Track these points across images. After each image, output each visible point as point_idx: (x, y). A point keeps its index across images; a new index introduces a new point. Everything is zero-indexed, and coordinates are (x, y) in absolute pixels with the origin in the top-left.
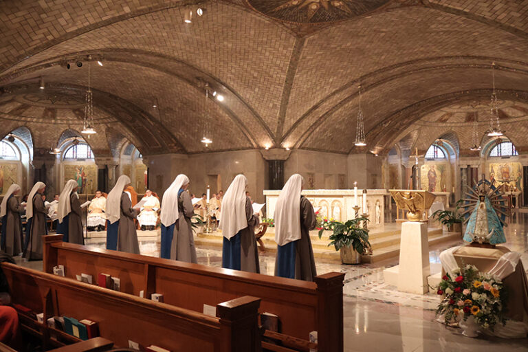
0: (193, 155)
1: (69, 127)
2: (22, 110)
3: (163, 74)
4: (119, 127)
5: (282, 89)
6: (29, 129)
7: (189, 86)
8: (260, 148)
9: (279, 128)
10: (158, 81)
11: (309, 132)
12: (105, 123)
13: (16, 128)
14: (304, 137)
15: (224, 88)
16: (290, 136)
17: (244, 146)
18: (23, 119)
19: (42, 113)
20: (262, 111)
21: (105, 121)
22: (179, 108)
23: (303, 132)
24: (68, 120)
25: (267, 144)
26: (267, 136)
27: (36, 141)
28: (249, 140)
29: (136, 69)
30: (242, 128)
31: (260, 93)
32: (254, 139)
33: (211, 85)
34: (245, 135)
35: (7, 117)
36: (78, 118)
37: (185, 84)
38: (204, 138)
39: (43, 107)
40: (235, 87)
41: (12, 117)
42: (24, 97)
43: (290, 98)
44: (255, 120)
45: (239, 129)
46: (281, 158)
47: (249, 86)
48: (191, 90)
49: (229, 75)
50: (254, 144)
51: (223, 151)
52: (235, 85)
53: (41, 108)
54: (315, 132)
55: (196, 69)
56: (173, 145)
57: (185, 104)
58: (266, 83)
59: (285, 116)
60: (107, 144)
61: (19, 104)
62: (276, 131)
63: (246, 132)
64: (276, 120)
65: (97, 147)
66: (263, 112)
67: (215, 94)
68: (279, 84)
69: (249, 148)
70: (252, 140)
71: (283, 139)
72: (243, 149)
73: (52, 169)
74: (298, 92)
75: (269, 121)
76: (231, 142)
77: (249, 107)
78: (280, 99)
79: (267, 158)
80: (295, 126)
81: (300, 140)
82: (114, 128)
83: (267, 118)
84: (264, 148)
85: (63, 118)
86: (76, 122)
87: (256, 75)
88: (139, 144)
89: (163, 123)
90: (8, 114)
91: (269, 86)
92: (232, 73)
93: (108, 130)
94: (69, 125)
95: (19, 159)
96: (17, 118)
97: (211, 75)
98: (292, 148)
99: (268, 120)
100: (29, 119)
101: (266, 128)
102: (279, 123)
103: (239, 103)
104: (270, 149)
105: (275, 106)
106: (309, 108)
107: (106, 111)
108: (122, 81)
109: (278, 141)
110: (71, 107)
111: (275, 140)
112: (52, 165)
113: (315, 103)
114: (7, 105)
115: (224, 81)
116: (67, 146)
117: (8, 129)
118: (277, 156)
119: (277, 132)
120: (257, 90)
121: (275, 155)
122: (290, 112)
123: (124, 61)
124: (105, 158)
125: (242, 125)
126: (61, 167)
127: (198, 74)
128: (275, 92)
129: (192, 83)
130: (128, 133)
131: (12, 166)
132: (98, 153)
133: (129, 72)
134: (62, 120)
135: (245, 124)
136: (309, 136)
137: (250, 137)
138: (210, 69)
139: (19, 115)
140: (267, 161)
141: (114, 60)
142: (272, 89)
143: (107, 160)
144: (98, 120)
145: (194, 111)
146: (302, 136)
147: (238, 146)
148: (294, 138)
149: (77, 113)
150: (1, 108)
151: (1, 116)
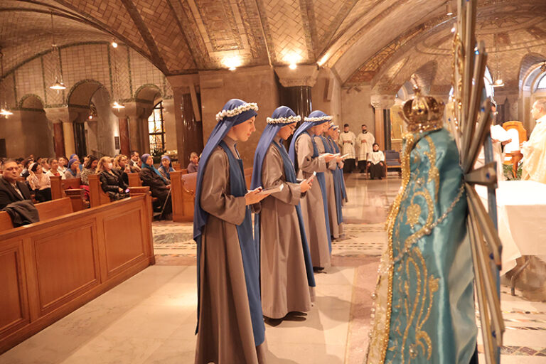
1: (529, 51)
19: (492, 41)
24: (525, 43)
36: (536, 37)
39: (490, 34)
53: (489, 36)
85: (519, 42)
86: (536, 43)
94: (528, 48)
110: (522, 26)
112: (516, 99)
116: (539, 75)
126: (532, 99)
134: (517, 44)
149: (533, 31)
150: (445, 45)
151: (449, 53)
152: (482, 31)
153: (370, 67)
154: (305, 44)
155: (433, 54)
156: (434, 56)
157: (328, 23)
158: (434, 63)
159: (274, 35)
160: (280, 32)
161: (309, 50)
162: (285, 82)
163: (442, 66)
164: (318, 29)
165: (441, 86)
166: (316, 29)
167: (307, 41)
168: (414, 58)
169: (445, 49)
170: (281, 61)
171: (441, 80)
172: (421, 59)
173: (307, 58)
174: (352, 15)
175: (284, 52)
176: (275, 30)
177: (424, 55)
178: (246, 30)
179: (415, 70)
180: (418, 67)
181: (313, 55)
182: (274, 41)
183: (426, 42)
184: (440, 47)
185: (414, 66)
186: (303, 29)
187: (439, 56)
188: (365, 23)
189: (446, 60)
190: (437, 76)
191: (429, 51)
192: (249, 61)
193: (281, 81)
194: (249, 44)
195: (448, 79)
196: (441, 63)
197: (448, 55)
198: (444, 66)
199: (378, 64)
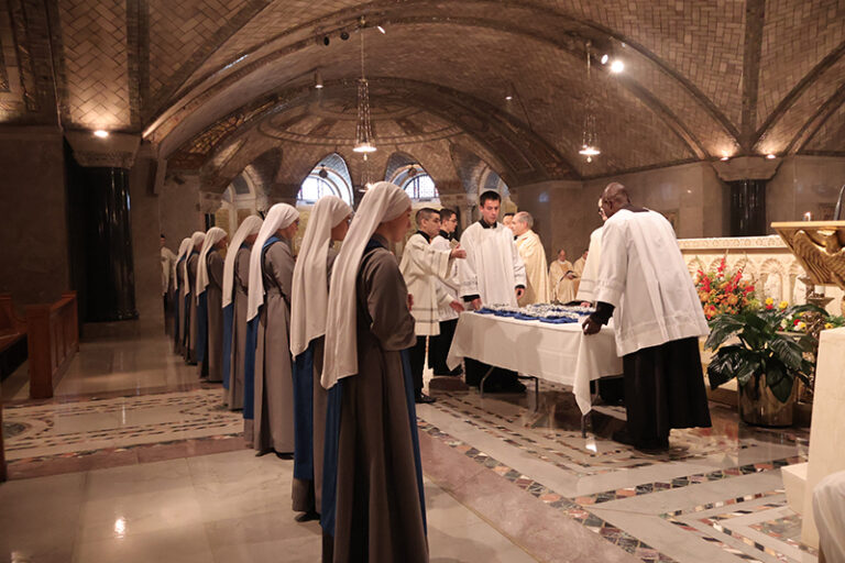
0: (592, 181)
1: (397, 149)
2: (326, 128)
3: (507, 35)
4: (467, 141)
5: (741, 29)
6: (342, 156)
7: (557, 52)
8: (712, 160)
9: (746, 114)
10: (503, 50)
11: (821, 117)
12: (446, 137)
13: (324, 156)
14: (810, 130)
15: (624, 45)
16: (775, 130)
17: (676, 156)
18: (331, 141)
20: (706, 81)
21: (446, 133)
22: (553, 97)
23: (806, 118)
24: (394, 138)
25: (726, 150)
26: (722, 134)
27: (354, 173)
28: (687, 145)
29: (457, 33)
30: (671, 121)
31: (695, 44)
32: (698, 142)
33: (595, 43)
34: (678, 134)
35: (307, 140)
36: (407, 133)
37: (549, 48)
38: (585, 146)
40: (643, 39)
41: (315, 141)
42: (321, 106)
43: (764, 46)
44: (693, 104)
45: (665, 125)
46: (756, 176)
47: (671, 32)
48: (564, 60)
49: (627, 17)
50: (698, 152)
51: (644, 169)
52: (643, 36)
54: (835, 116)
55: (559, 15)
56: (555, 165)
57: (561, 87)
58: (704, 21)
59: (756, 88)
60: (454, 172)
61: (319, 119)
62: (740, 121)
63: (681, 131)
64: (738, 98)
65: (442, 177)
66: (708, 85)
67: (605, 59)
68: (734, 20)
69: (689, 161)
70: (693, 144)
71: (757, 137)
72: (678, 163)
74: (780, 30)
75: (724, 101)
76: (654, 152)
77: (680, 79)
78: (742, 52)
79: (726, 178)
80: (784, 106)
81: (799, 135)
82: (461, 143)
83: (718, 96)
84: (718, 159)
85: (386, 135)
86: (405, 139)
87: (679, 7)
88: (501, 169)
89: (534, 129)
90: (308, 135)
91: (712, 28)
92: (630, 13)
93: (453, 148)
94: (397, 145)
96: (323, 141)
97: (590, 22)
98: (782, 155)
99: (721, 100)
100: (339, 142)
101: (718, 116)
102: (744, 103)
103: (656, 72)
104: (730, 158)
105: (731, 69)
106: (813, 64)
107: (443, 116)
108: (448, 60)
109: (748, 141)
110: (393, 115)
111: (739, 140)
113: (828, 52)
114: (303, 122)
115: (620, 30)
116: (404, 180)
117: (314, 158)
118: (747, 172)
119: (743, 123)
120: (688, 39)
121: (744, 170)
122: (767, 77)
123: (429, 20)
124: (453, 196)
125: (671, 115)
127: (569, 26)
128: (727, 38)
129: (563, 46)
130: (482, 151)
132: (441, 187)
133: (450, 41)
134: (384, 138)
135: (676, 114)
136: (821, 125)
137: (687, 138)
138: (586, 10)
139: (324, 135)
140: (727, 183)
141: (413, 20)
142: (719, 32)
143: (458, 197)
144: (434, 132)
145: (579, 99)
146: (805, 127)
147: (668, 158)
148: (785, 132)
149: (403, 124)
150: (296, 128)
151: (299, 140)
152: (345, 116)
153: (198, 147)
154: (127, 100)
155: (278, 139)
156: (280, 141)
157: (170, 73)
158: (277, 152)
159: (71, 77)
160: (84, 73)
161: (132, 111)
162: (84, 158)
163: (289, 158)
164: (152, 79)
165: (285, 186)
166: (148, 79)
167: (131, 96)
168: (253, 142)
169: (294, 134)
170: (79, 122)
171: (286, 176)
172: (262, 143)
173: (128, 122)
174: (207, 66)
175: (85, 108)
176: (75, 68)
177: (266, 139)
178: (19, 61)
179: (252, 157)
180: (258, 155)
181: (138, 119)
182: (70, 87)
183: (273, 121)
184: (288, 130)
185: (252, 153)
186: (126, 75)
187: (286, 143)
188: (216, 82)
189: (294, 149)
190: (281, 170)
191: (275, 133)
192: (18, 114)
193: (77, 156)
194: (22, 85)
195: (295, 177)
196: (288, 152)
197: (298, 143)
198: (291, 157)
199: (210, 144)
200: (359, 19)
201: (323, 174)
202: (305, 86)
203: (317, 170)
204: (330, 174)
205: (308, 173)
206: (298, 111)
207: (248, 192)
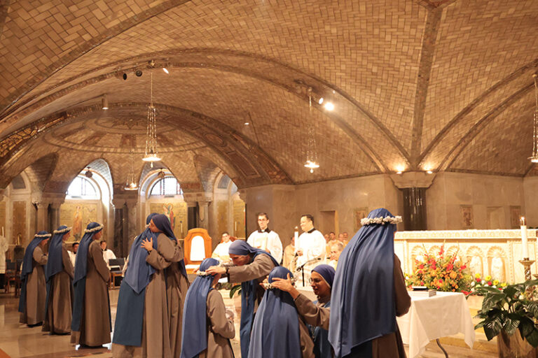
0: (302, 186)
2: (96, 139)
3: (251, 80)
4: (208, 153)
5: (414, 87)
6: (107, 161)
7: (286, 93)
8: (390, 173)
9: (414, 142)
10: (247, 90)
11: (460, 147)
12: (192, 150)
13: (92, 161)
14: (453, 155)
15: (334, 92)
16: (433, 154)
17: (365, 170)
18: (99, 149)
19: (119, 141)
20: (389, 120)
21: (192, 146)
22: (279, 124)
23: (451, 147)
25: (400, 166)
26: (398, 156)
27: (115, 174)
28: (373, 162)
29: (216, 76)
30: (363, 145)
31: (383, 95)
32: (380, 160)
33: (315, 90)
34: (368, 155)
35: (80, 147)
36: (161, 145)
37: (281, 91)
38: (308, 161)
39: (119, 134)
41: (86, 148)
42: (96, 122)
43: (428, 99)
44: (379, 134)
45: (359, 148)
46: (420, 185)
47: (368, 87)
48: (290, 99)
49: (338, 74)
50: (381, 167)
51: (340, 178)
52: (348, 87)
53: (117, 135)
54: (469, 146)
55: (292, 69)
56: (275, 173)
57: (285, 118)
58: (390, 80)
59: (422, 126)
60: (196, 175)
61: (92, 132)
62: (410, 148)
63: (369, 152)
64: (410, 132)
65: (185, 179)
66: (390, 122)
67: (321, 101)
68: (409, 81)
69: (375, 173)
70: (377, 162)
71: (421, 159)
72: (366, 174)
73: (135, 209)
74: (438, 90)
75: (400, 134)
76: (349, 166)
77: (371, 117)
78: (413, 101)
79: (400, 187)
80: (438, 139)
81: (447, 158)
82: (203, 154)
83: (396, 130)
84: (394, 172)
86: (159, 150)
87: (375, 70)
88: (234, 174)
89: (261, 146)
90: (81, 144)
91: (395, 84)
92: (341, 71)
93: (197, 158)
95: (99, 198)
96: (92, 149)
97: (313, 76)
98: (436, 171)
99: (398, 133)
100: (105, 150)
101: (396, 143)
102: (413, 136)
103: (355, 112)
104: (403, 172)
105: (406, 113)
106: (457, 113)
107: (192, 134)
108: (204, 94)
109: (415, 161)
111: (410, 160)
112: (135, 204)
113: (466, 105)
114: (78, 134)
115: (333, 82)
117: (83, 162)
118: (414, 182)
119: (412, 149)
120: (378, 91)
121: (412, 181)
122: (429, 119)
123: (198, 65)
124: (195, 194)
125: (363, 142)
126: (146, 205)
127: (297, 76)
128: (404, 93)
129: (291, 89)
130: (219, 160)
131: (92, 207)
132: (185, 187)
133: (209, 81)
134: (142, 148)
135: (367, 140)
136: (460, 152)
137: (374, 157)
138: (311, 67)
139: (94, 144)
140: (401, 189)
141: (187, 65)
142: (400, 88)
143: (198, 195)
144: (183, 146)
145: (298, 127)
146: (450, 153)
147: (359, 171)
148: (438, 156)
149: (159, 138)
150: (71, 138)
151: (73, 147)
152: (112, 130)
155: (56, 145)
156: (57, 147)
158: (54, 157)
163: (63, 161)
165: (58, 183)
169: (70, 142)
171: (59, 176)
172: (43, 149)
177: (48, 146)
179: (33, 160)
180: (38, 158)
184: (66, 139)
185: (34, 156)
187: (62, 149)
189: (68, 154)
190: (55, 171)
191: (54, 141)
195: (67, 175)
196: (63, 156)
197: (72, 149)
198: (64, 161)
199: (8, 149)
200: (150, 62)
201: (89, 174)
202: (89, 107)
203: (84, 172)
204: (95, 175)
205: (78, 173)
206: (78, 125)
207: (24, 187)
